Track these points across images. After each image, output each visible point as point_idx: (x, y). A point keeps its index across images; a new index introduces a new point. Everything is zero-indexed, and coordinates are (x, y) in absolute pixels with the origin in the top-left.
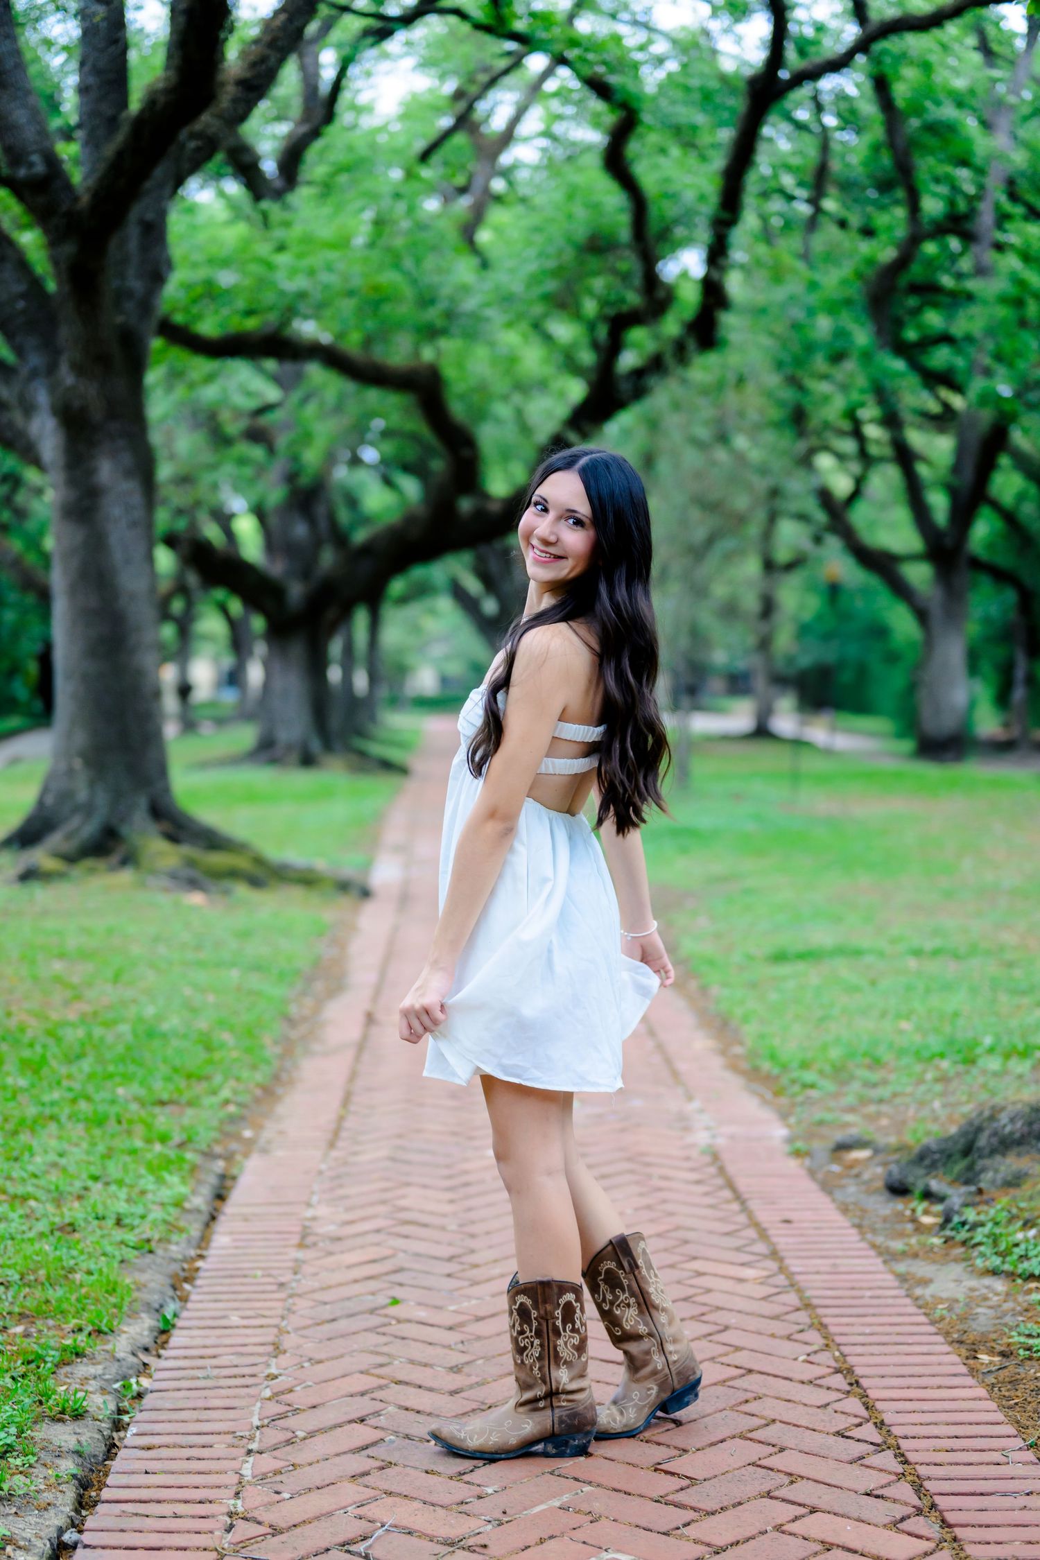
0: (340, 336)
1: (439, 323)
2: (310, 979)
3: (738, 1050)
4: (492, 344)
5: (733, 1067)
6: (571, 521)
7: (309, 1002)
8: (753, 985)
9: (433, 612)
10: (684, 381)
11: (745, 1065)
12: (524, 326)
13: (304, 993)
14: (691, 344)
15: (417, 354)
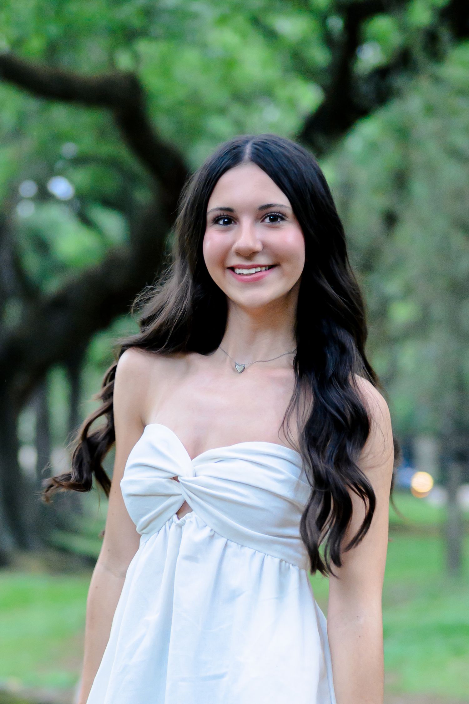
0: (18, 42)
1: (137, 22)
4: (203, 46)
6: (267, 220)
10: (437, 80)
12: (241, 20)
14: (445, 34)
15: (112, 62)
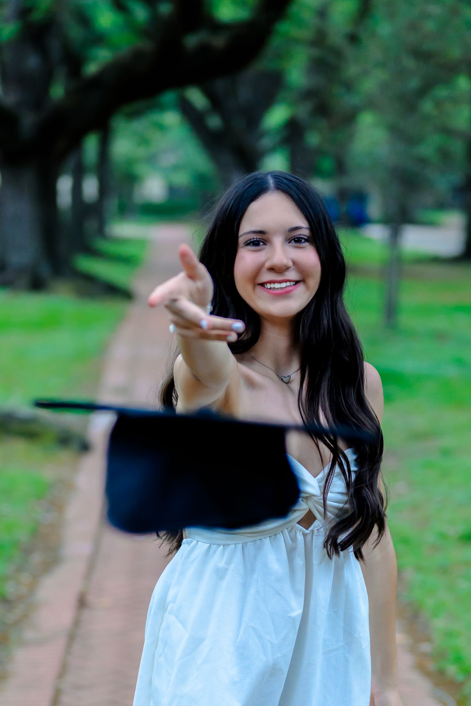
2: (27, 551)
3: (425, 647)
5: (421, 668)
6: (293, 242)
7: (25, 578)
8: (444, 570)
9: (161, 127)
11: (432, 666)
13: (20, 569)
